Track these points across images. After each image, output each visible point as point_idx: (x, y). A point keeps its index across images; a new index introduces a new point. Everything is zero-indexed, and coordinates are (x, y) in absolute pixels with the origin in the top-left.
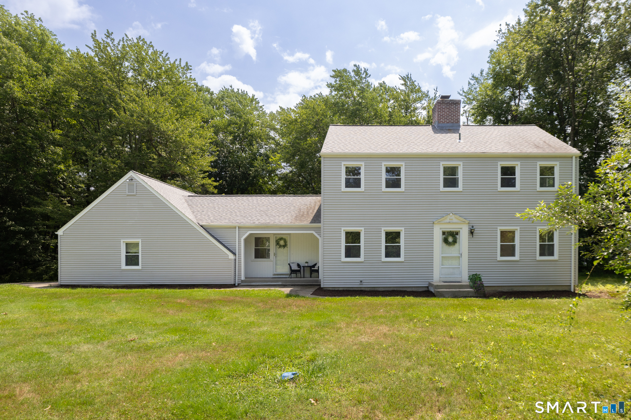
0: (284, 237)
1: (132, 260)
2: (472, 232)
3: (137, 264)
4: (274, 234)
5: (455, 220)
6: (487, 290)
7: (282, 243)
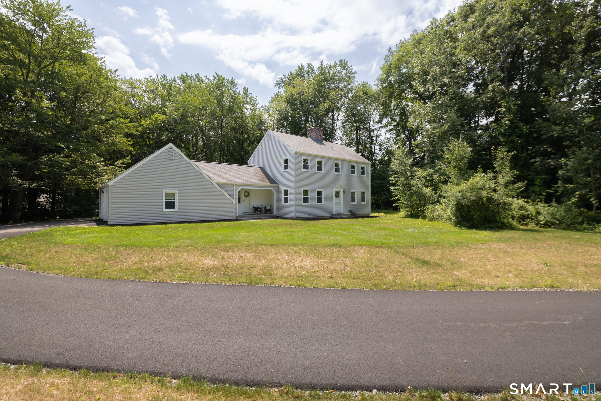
0: (248, 191)
1: (170, 205)
2: (344, 192)
3: (174, 208)
4: (243, 189)
5: (339, 187)
6: (357, 216)
7: (246, 194)
